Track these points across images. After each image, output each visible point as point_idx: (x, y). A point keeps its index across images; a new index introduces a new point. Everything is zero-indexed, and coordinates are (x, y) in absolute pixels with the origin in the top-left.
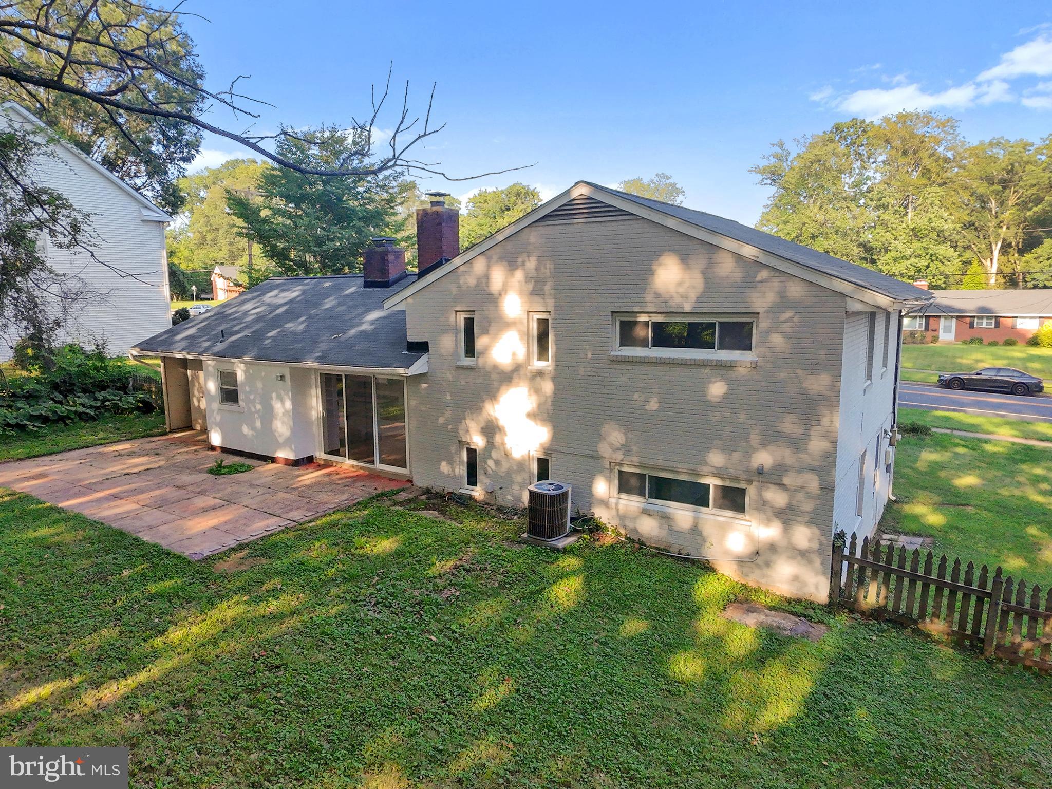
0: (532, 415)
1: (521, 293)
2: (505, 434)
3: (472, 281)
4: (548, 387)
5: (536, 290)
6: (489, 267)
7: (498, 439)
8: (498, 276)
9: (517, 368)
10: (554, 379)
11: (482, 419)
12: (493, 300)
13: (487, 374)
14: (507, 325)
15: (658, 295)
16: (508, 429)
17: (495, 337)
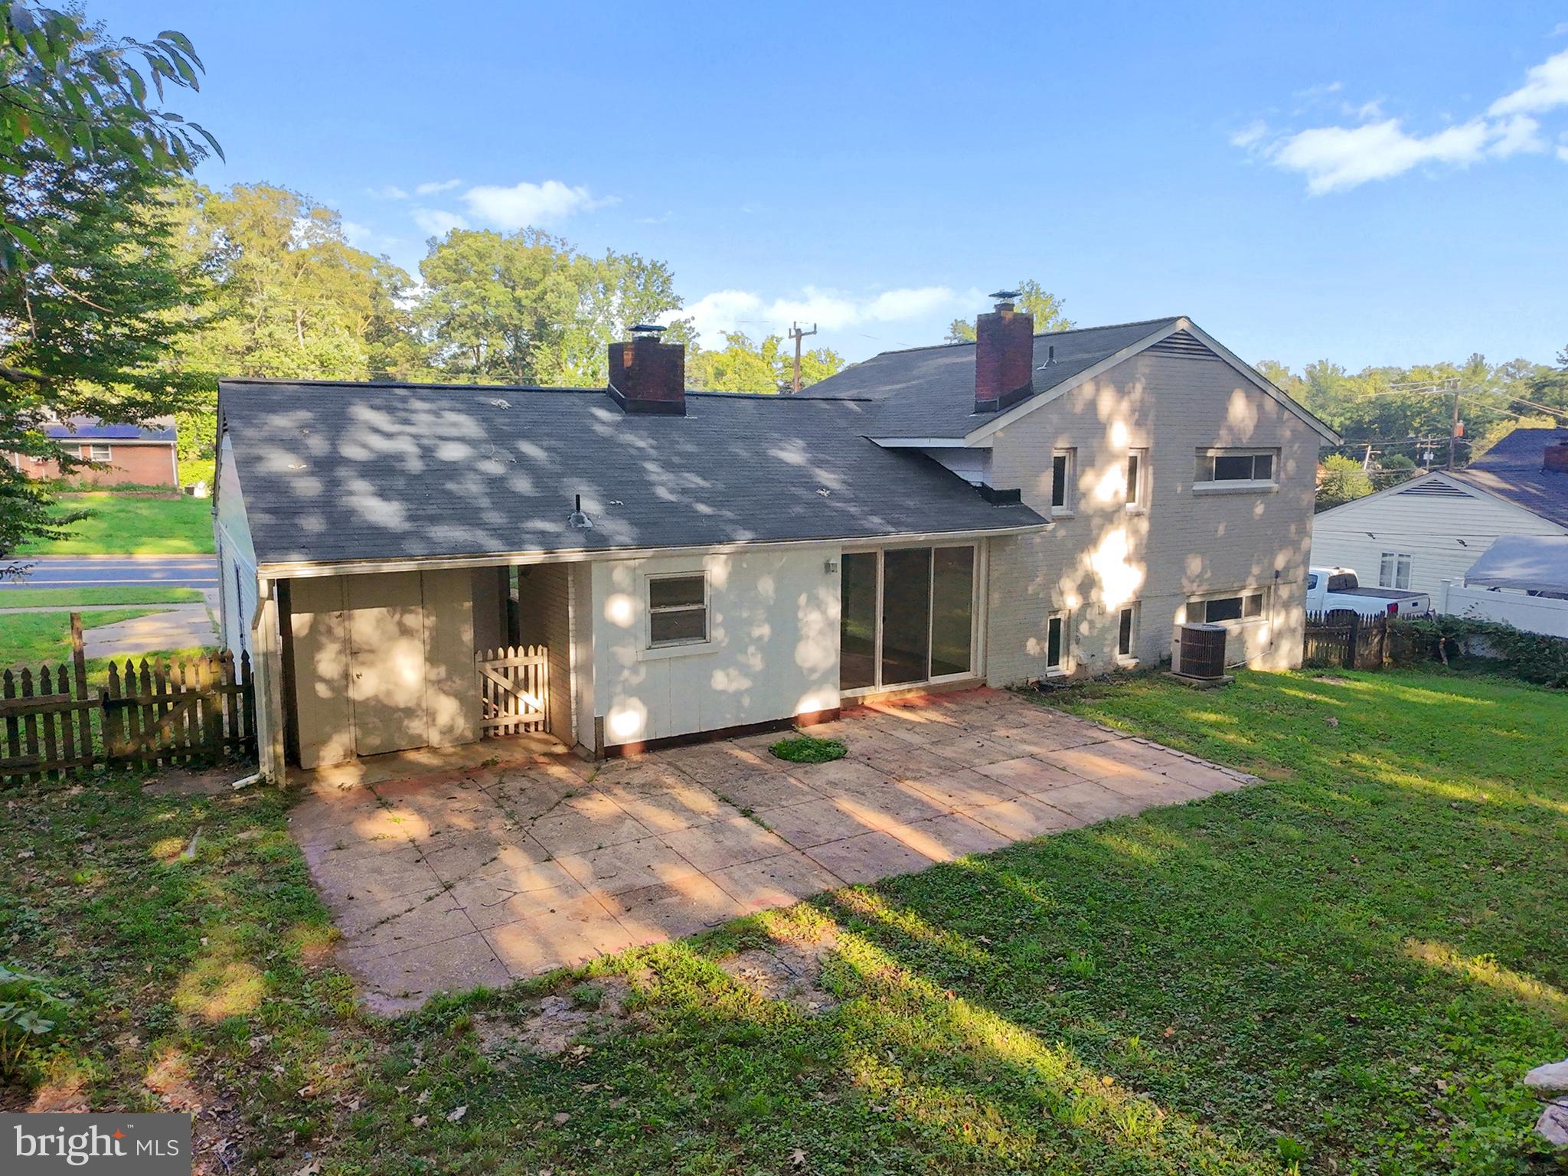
0: (1128, 560)
1: (1126, 420)
2: (1101, 588)
3: (1079, 408)
4: (1144, 526)
5: (1140, 419)
6: (1098, 390)
7: (1094, 595)
8: (1107, 402)
9: (1119, 508)
10: (1151, 518)
11: (1079, 575)
12: (1099, 429)
13: (1088, 518)
14: (1113, 457)
15: (1231, 429)
16: (1105, 583)
17: (1099, 474)
